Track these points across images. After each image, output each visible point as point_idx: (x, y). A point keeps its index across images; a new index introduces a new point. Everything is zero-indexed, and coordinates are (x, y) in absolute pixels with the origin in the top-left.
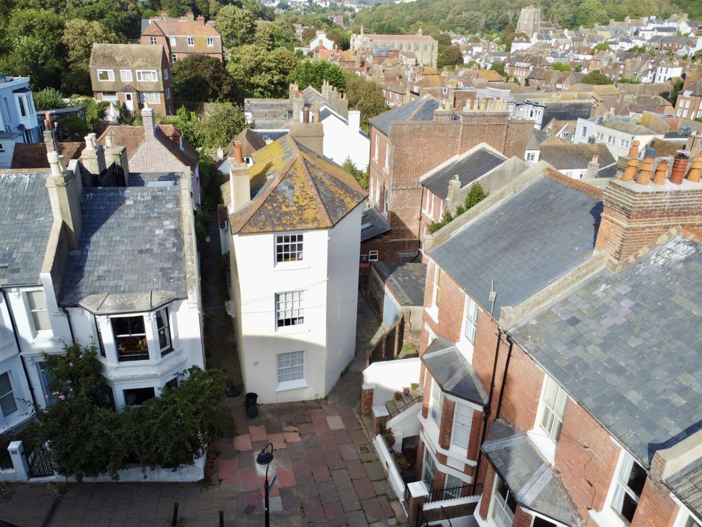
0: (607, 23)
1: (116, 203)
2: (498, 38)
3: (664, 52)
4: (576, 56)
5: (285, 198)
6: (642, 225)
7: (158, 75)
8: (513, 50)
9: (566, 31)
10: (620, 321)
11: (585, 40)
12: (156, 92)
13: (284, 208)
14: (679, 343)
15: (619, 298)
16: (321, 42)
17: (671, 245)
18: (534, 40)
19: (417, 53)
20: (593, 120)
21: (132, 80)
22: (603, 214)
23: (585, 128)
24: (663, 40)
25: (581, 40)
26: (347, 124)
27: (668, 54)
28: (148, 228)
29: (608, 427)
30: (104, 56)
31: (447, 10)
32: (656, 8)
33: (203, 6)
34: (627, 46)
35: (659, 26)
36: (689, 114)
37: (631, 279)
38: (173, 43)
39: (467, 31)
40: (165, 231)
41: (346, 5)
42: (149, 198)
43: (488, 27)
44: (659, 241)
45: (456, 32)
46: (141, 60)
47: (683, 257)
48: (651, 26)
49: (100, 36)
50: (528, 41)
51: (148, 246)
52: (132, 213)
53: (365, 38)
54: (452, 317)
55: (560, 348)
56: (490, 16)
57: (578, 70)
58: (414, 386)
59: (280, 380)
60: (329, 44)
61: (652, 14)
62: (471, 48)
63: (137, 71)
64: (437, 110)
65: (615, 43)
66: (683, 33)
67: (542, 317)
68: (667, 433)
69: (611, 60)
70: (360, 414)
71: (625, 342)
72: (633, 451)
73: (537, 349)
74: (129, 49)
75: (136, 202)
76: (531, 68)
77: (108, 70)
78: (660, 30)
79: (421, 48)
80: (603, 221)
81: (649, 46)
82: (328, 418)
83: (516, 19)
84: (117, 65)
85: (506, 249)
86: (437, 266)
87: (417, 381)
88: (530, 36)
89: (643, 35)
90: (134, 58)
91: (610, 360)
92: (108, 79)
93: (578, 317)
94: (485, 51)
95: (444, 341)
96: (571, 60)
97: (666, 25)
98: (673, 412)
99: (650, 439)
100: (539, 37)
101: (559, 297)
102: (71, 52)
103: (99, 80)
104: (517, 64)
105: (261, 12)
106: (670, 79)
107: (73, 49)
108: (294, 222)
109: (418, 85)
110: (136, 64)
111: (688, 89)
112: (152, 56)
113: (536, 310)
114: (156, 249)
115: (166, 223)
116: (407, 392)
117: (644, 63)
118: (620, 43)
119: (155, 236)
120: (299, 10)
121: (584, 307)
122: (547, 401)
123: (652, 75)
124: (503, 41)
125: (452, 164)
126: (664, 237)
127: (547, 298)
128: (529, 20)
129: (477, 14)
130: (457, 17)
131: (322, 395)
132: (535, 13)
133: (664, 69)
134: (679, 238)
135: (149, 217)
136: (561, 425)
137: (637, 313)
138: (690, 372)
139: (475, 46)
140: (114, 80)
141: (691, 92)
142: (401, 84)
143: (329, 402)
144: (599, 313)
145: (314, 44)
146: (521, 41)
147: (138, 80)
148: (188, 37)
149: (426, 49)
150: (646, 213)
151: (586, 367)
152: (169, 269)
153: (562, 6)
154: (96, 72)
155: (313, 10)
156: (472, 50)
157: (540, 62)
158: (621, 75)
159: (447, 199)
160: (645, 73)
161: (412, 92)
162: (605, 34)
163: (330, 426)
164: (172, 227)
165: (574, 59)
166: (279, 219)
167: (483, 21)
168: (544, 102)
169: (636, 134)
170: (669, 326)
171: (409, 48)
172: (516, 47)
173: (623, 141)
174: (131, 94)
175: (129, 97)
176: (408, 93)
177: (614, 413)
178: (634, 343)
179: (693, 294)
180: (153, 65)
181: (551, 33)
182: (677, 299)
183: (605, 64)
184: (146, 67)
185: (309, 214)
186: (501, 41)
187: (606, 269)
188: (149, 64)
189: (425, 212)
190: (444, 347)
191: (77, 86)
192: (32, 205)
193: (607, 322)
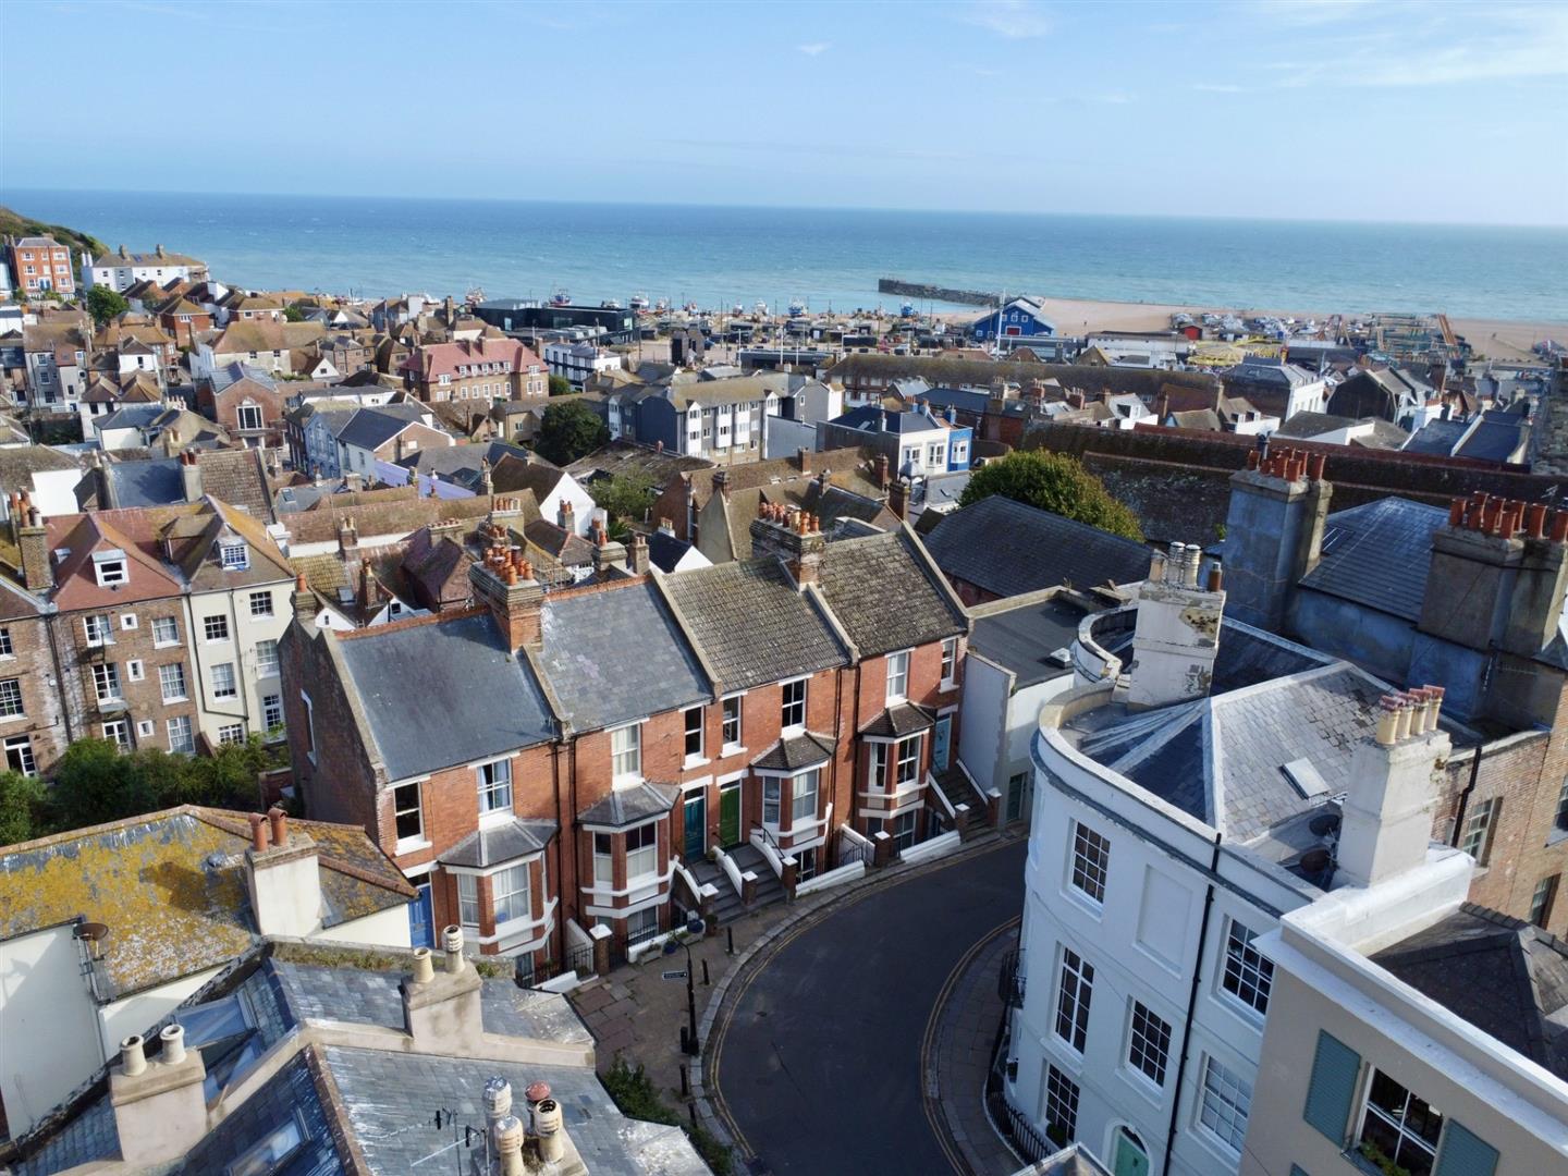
10: (596, 668)
14: (629, 650)
15: (573, 660)
47: (552, 616)
55: (608, 706)
71: (617, 672)
121: (571, 680)
137: (593, 657)
144: (583, 674)
151: (632, 697)
170: (613, 649)
178: (619, 668)
182: (591, 635)
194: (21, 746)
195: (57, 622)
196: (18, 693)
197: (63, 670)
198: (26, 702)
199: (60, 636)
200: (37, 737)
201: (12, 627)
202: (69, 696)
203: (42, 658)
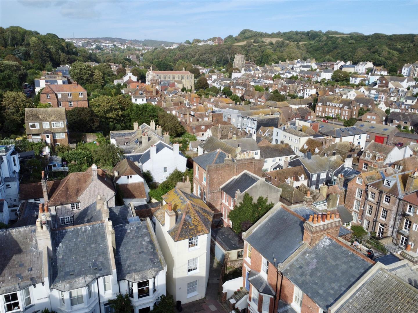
0: (277, 63)
1: (123, 232)
2: (224, 69)
3: (306, 79)
4: (265, 81)
5: (189, 223)
6: (316, 235)
7: (64, 124)
8: (233, 77)
9: (258, 67)
10: (314, 267)
11: (268, 72)
12: (63, 133)
13: (190, 227)
14: (330, 274)
15: (312, 259)
16: (130, 77)
17: (324, 240)
18: (243, 72)
19: (183, 81)
20: (281, 129)
21: (49, 127)
22: (304, 231)
23: (278, 132)
24: (305, 73)
25: (266, 72)
26: (172, 150)
27: (308, 80)
28: (139, 242)
29: (316, 302)
30: (33, 115)
31: (195, 54)
32: (300, 55)
33: (56, 57)
34: (289, 76)
35: (303, 64)
36: (322, 114)
37: (315, 252)
38: (59, 96)
39: (207, 65)
40: (146, 242)
41: (136, 48)
42: (136, 228)
43: (218, 63)
44: (321, 238)
45: (201, 66)
46: (54, 116)
47: (328, 244)
48: (299, 65)
49: (24, 101)
50: (240, 72)
51: (142, 250)
52: (131, 236)
53: (154, 74)
54: (257, 263)
55: (298, 277)
56: (218, 57)
57: (267, 89)
58: (241, 288)
59: (188, 293)
60: (134, 78)
61: (298, 58)
62: (211, 77)
63: (52, 123)
64: (226, 159)
65: (283, 74)
66: (314, 68)
67: (291, 266)
68: (330, 302)
69: (282, 84)
70: (221, 302)
71: (316, 274)
72: (323, 308)
73: (292, 278)
74: (46, 111)
75: (131, 230)
76: (244, 89)
77: (36, 123)
78: (303, 67)
79: (185, 78)
80: (304, 233)
81: (299, 76)
82: (209, 306)
83: (232, 59)
84: (41, 120)
85: (274, 239)
86: (248, 244)
87: (242, 286)
88: (240, 69)
89: (296, 69)
90: (50, 116)
91: (313, 280)
92: (35, 127)
93: (302, 266)
94: (219, 77)
95: (254, 272)
96: (263, 84)
97: (306, 64)
98: (331, 295)
99: (326, 304)
100: (245, 70)
101: (295, 258)
102: (7, 110)
103: (30, 128)
104: (237, 87)
105: (89, 57)
106: (311, 95)
107: (8, 109)
108: (195, 233)
109: (193, 111)
110: (51, 119)
111: (320, 102)
112: (60, 114)
113: (289, 264)
114: (145, 250)
115: (146, 238)
116: (239, 291)
117: (298, 86)
118: (286, 74)
119: (143, 245)
120: (108, 50)
121: (303, 262)
122: (296, 294)
123: (303, 93)
124: (227, 71)
125: (233, 180)
126: (322, 237)
127: (291, 259)
128: (239, 61)
129: (211, 55)
130: (201, 57)
131: (204, 297)
132: (242, 57)
133: (308, 90)
134: (326, 237)
135: (138, 237)
136: (301, 301)
137: (318, 264)
138: (334, 283)
139: (213, 75)
140: (39, 128)
141: (321, 104)
142: (183, 109)
143: (207, 299)
144: (308, 264)
145: (126, 79)
146: (236, 72)
147: (53, 127)
148: (68, 93)
149: (188, 78)
150: (317, 232)
151: (307, 283)
152: (153, 258)
153: (255, 53)
154: (29, 124)
155: (116, 50)
156: (212, 78)
157: (248, 87)
158: (288, 93)
159: (235, 199)
160: (299, 91)
161: (190, 114)
162: (278, 69)
163: (212, 309)
164: (148, 240)
165: (265, 83)
166: (190, 232)
167: (215, 59)
168: (256, 117)
169: (301, 137)
170: (327, 268)
171: (179, 78)
172: (234, 75)
173: (295, 140)
174: (49, 135)
175: (48, 137)
176: (188, 115)
177: (316, 297)
178: (319, 274)
179: (332, 257)
180: (61, 119)
181: (251, 68)
182: (328, 259)
183: (280, 86)
184: (57, 120)
185: (200, 228)
186: (225, 71)
187: (307, 248)
188: (59, 118)
189: (224, 201)
190: (255, 275)
191: (11, 128)
192: (96, 240)
193: (310, 267)
194: (382, 227)
195: (402, 202)
196: (386, 214)
197: (398, 215)
198: (387, 217)
199: (401, 206)
200: (386, 228)
201: (392, 197)
202: (397, 223)
203: (395, 209)
